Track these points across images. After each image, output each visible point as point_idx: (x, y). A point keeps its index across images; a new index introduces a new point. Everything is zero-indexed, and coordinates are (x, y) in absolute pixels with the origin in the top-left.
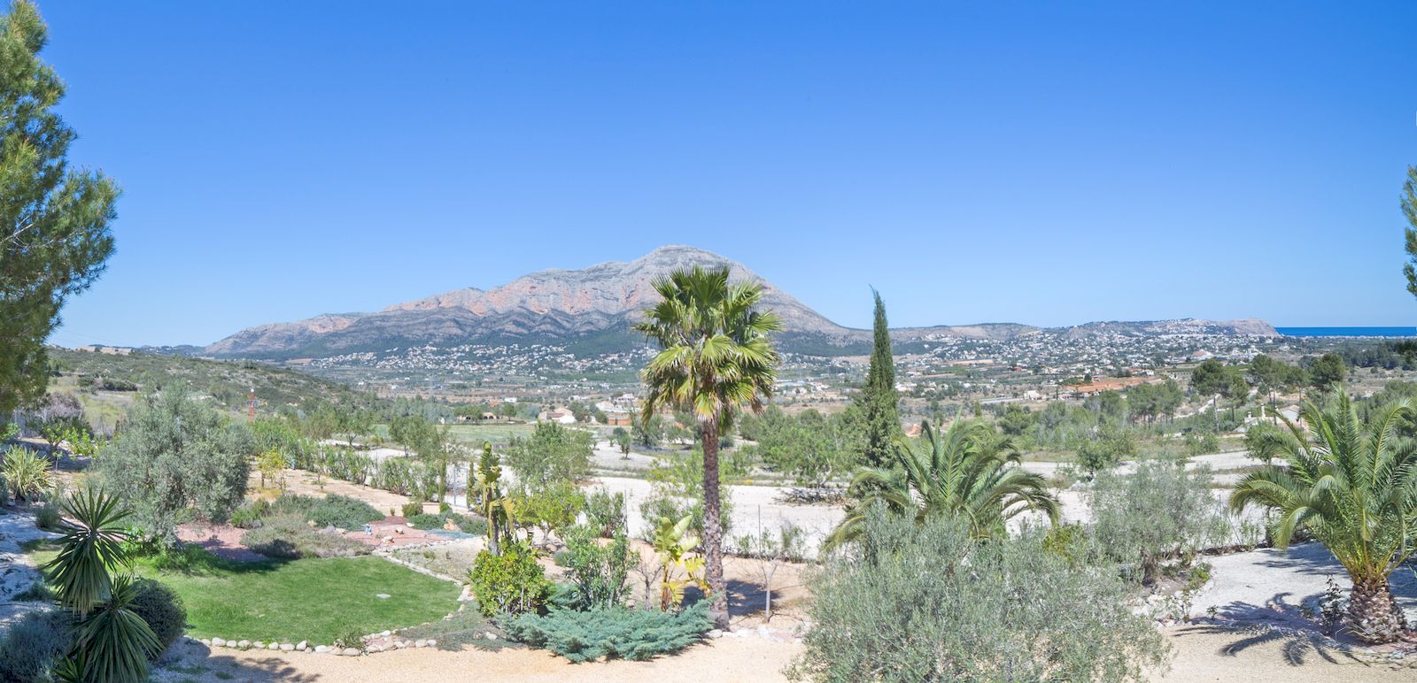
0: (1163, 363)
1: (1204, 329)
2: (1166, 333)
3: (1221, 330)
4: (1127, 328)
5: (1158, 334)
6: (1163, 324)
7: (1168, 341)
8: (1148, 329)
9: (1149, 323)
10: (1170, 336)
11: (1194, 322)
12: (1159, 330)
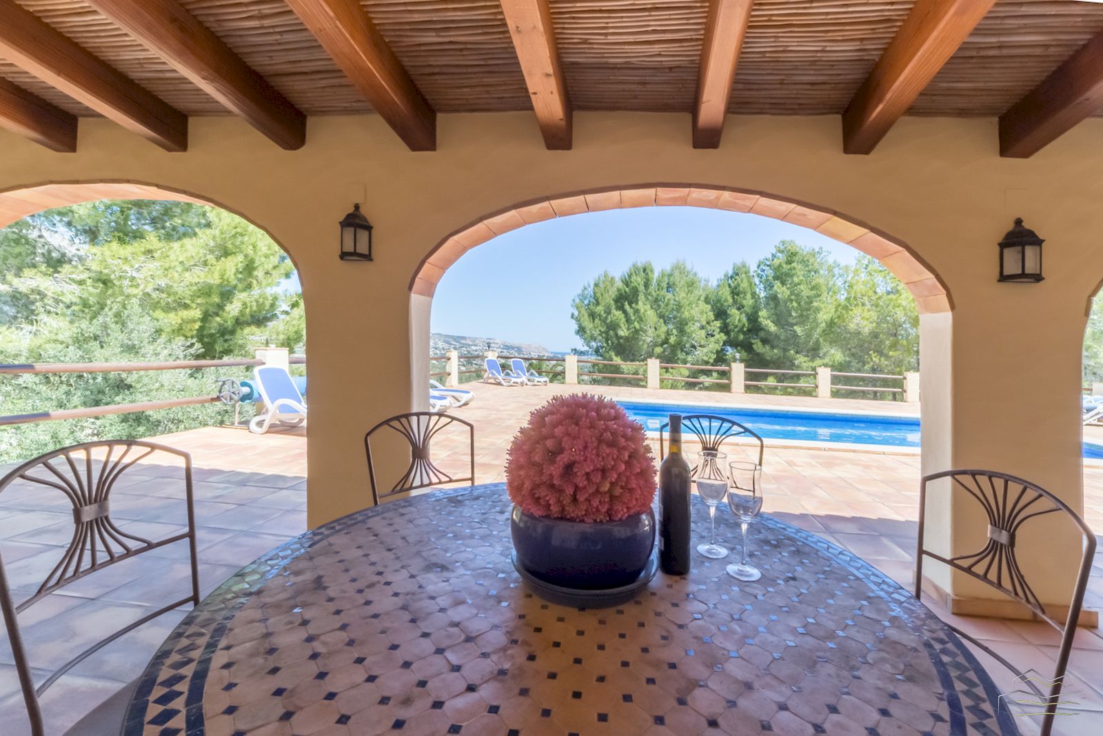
0: (472, 363)
1: (502, 346)
2: (475, 345)
3: (513, 348)
4: (448, 339)
5: (469, 345)
6: (474, 340)
7: (476, 351)
8: (463, 341)
9: (464, 338)
10: (478, 348)
11: (496, 341)
12: (471, 343)
